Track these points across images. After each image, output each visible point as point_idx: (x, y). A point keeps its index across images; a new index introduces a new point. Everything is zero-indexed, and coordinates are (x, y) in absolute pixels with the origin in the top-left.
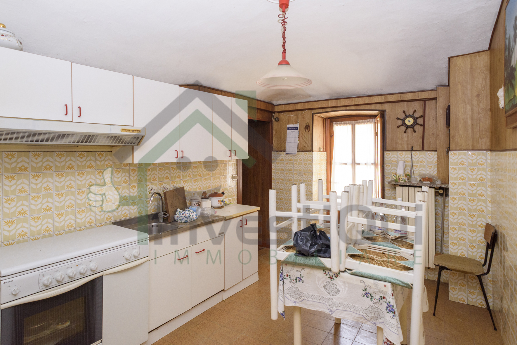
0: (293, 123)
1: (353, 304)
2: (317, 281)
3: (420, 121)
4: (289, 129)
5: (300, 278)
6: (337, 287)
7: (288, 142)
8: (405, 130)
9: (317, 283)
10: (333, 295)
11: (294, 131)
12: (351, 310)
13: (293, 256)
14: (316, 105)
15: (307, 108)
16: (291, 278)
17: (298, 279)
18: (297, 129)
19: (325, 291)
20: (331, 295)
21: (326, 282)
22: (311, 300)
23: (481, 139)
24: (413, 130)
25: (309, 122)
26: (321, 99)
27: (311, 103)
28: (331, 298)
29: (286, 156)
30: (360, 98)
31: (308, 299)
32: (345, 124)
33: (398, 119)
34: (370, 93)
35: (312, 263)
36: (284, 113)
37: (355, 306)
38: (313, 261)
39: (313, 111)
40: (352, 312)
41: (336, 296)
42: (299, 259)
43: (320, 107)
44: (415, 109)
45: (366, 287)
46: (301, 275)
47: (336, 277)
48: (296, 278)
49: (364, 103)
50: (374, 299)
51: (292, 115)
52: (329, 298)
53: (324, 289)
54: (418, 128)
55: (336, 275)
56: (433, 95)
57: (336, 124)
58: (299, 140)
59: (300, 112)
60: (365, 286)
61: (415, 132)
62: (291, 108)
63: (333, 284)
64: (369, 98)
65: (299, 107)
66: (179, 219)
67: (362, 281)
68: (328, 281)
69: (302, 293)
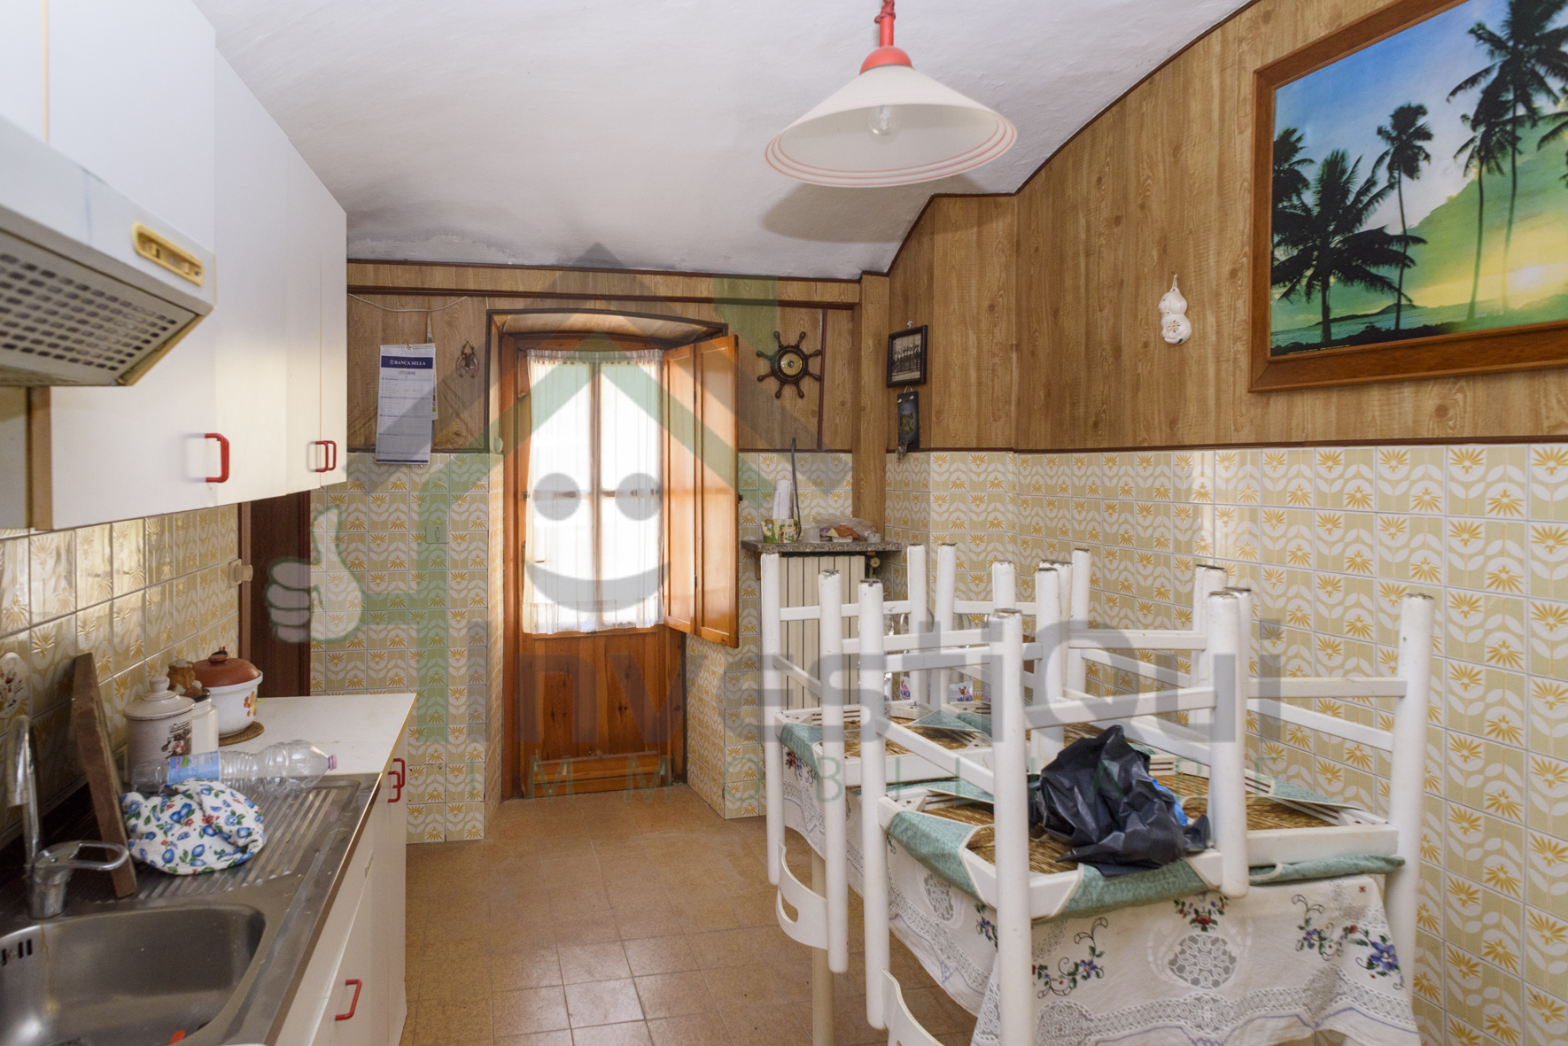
0: (407, 342)
1: (1268, 989)
2: (1150, 951)
3: (814, 366)
4: (387, 362)
5: (1090, 963)
6: (1228, 948)
7: (386, 412)
8: (777, 389)
9: (1151, 959)
10: (1216, 984)
11: (414, 373)
12: (1263, 1012)
13: (1094, 883)
14: (506, 282)
15: (472, 286)
16: (1047, 976)
17: (1081, 969)
18: (426, 363)
19: (1175, 977)
20: (1210, 983)
21: (1181, 944)
22: (1127, 1032)
23: (995, 420)
24: (796, 391)
25: (474, 343)
26: (527, 263)
27: (489, 270)
28: (1207, 997)
29: (375, 469)
30: (659, 278)
31: (1118, 1035)
32: (568, 358)
33: (759, 355)
34: (688, 266)
35: (1163, 888)
36: (367, 296)
37: (1275, 990)
38: (1165, 878)
39: (489, 303)
40: (1263, 1020)
41: (1226, 983)
42: (1118, 886)
43: (521, 289)
44: (802, 330)
45: (1311, 912)
46: (1093, 950)
47: (1221, 913)
48: (1072, 969)
49: (670, 294)
50: (1327, 946)
51: (402, 306)
52: (1199, 1000)
53: (1171, 973)
54: (807, 385)
55: (1220, 904)
56: (848, 295)
57: (540, 358)
58: (436, 407)
59: (437, 302)
60: (1308, 910)
61: (801, 396)
62: (403, 278)
63: (1215, 941)
64: (687, 280)
65: (440, 279)
66: (177, 860)
67: (1299, 898)
68: (1186, 936)
69: (1091, 1020)
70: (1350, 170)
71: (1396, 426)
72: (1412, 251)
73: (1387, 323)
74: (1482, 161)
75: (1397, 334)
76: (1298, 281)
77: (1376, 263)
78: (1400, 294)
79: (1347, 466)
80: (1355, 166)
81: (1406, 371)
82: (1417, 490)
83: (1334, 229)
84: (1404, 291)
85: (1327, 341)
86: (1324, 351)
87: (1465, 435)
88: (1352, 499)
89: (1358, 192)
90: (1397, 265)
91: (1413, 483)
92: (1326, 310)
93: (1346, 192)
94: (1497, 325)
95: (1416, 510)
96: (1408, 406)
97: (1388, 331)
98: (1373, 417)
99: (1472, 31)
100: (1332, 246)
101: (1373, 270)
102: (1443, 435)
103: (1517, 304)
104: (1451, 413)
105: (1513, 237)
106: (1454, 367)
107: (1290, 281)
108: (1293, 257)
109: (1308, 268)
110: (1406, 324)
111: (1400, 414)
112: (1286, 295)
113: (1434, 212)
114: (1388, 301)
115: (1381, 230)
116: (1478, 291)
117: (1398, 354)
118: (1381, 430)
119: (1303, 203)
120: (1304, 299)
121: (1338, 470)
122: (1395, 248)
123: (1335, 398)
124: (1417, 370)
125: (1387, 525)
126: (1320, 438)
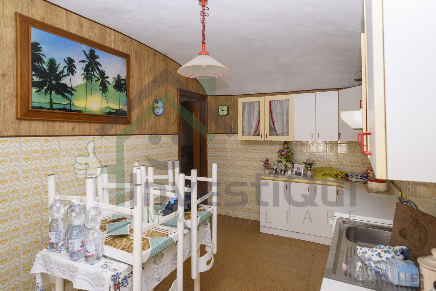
70: (57, 65)
71: (63, 132)
72: (73, 92)
73: (68, 107)
74: (86, 79)
75: (70, 110)
76: (42, 89)
77: (65, 92)
78: (71, 101)
79: (52, 142)
80: (58, 65)
81: (71, 119)
82: (70, 147)
83: (53, 79)
84: (72, 101)
85: (51, 108)
86: (50, 111)
87: (78, 134)
88: (53, 151)
89: (60, 72)
90: (70, 94)
91: (69, 145)
92: (51, 100)
93: (56, 71)
94: (90, 113)
95: (70, 151)
96: (66, 127)
97: (68, 109)
98: (57, 129)
99: (83, 51)
100: (53, 83)
101: (64, 93)
102: (74, 134)
103: (93, 110)
104: (75, 129)
105: (92, 97)
106: (81, 120)
107: (39, 88)
108: (40, 81)
109: (45, 86)
110: (72, 108)
111: (64, 129)
112: (38, 91)
113: (78, 85)
114: (68, 102)
115: (66, 84)
116: (87, 105)
117: (69, 115)
118: (59, 133)
119: (43, 67)
120: (44, 95)
121: (49, 143)
122: (70, 90)
123: (46, 123)
124: (73, 119)
125: (63, 156)
126: (41, 134)
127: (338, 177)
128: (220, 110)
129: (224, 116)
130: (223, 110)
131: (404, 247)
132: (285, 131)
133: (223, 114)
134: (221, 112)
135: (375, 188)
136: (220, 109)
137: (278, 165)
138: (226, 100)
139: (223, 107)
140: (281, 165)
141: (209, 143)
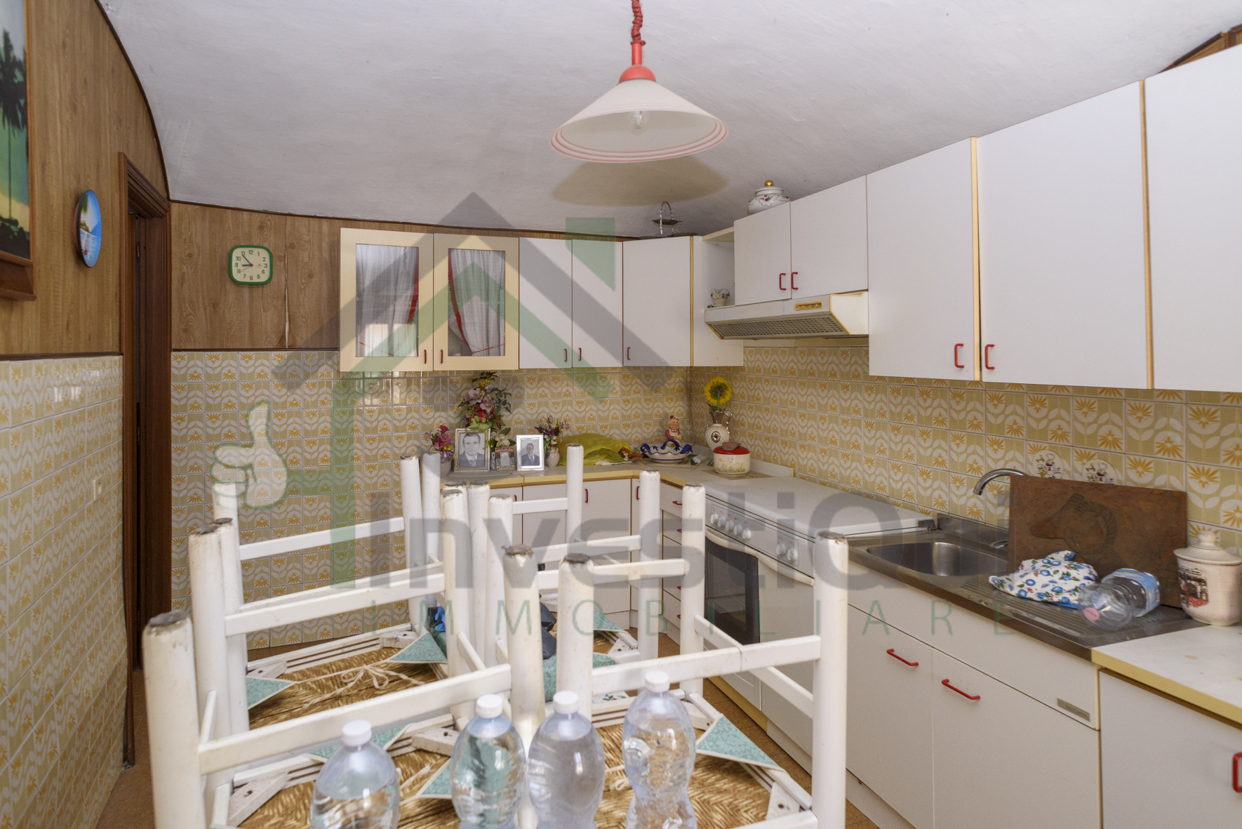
127: (624, 457)
128: (237, 265)
129: (252, 285)
130: (251, 265)
131: (1070, 552)
132: (493, 342)
133: (251, 278)
134: (239, 271)
135: (736, 467)
136: (238, 258)
137: (468, 443)
138: (261, 228)
139: (251, 253)
140: (475, 443)
141: (176, 388)
